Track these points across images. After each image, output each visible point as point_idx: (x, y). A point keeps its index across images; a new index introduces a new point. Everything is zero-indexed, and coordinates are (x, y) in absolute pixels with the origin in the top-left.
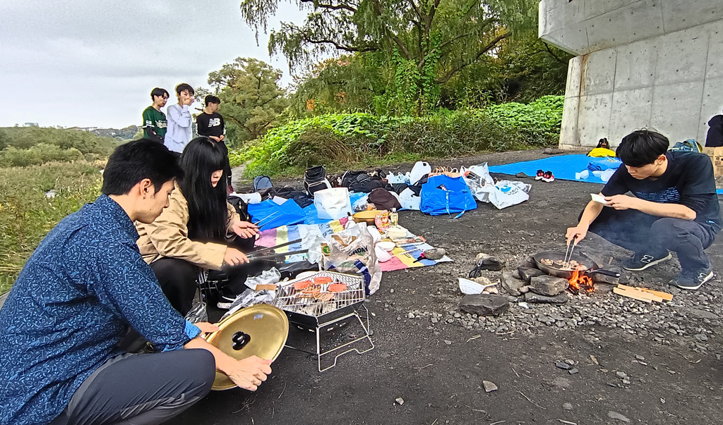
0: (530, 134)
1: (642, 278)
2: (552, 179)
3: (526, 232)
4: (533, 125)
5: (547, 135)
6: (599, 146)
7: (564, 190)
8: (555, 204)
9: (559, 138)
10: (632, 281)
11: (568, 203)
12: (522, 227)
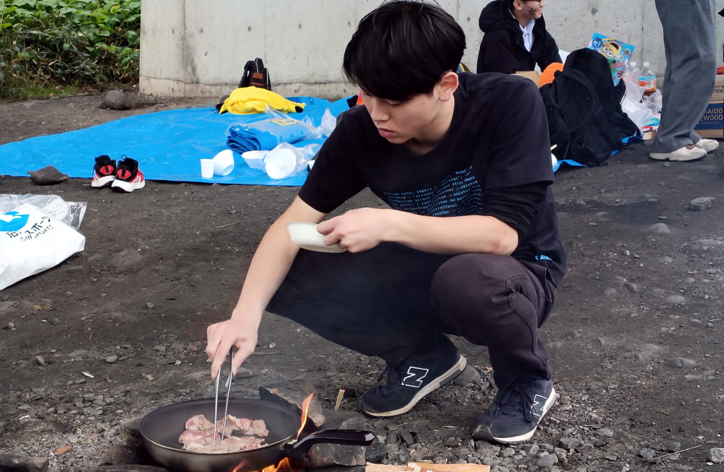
0: (53, 47)
1: (414, 434)
2: (138, 184)
3: (94, 354)
4: (60, 22)
5: (102, 51)
6: (246, 83)
7: (178, 210)
8: (162, 257)
9: (137, 60)
10: (393, 448)
11: (196, 249)
12: (79, 337)
